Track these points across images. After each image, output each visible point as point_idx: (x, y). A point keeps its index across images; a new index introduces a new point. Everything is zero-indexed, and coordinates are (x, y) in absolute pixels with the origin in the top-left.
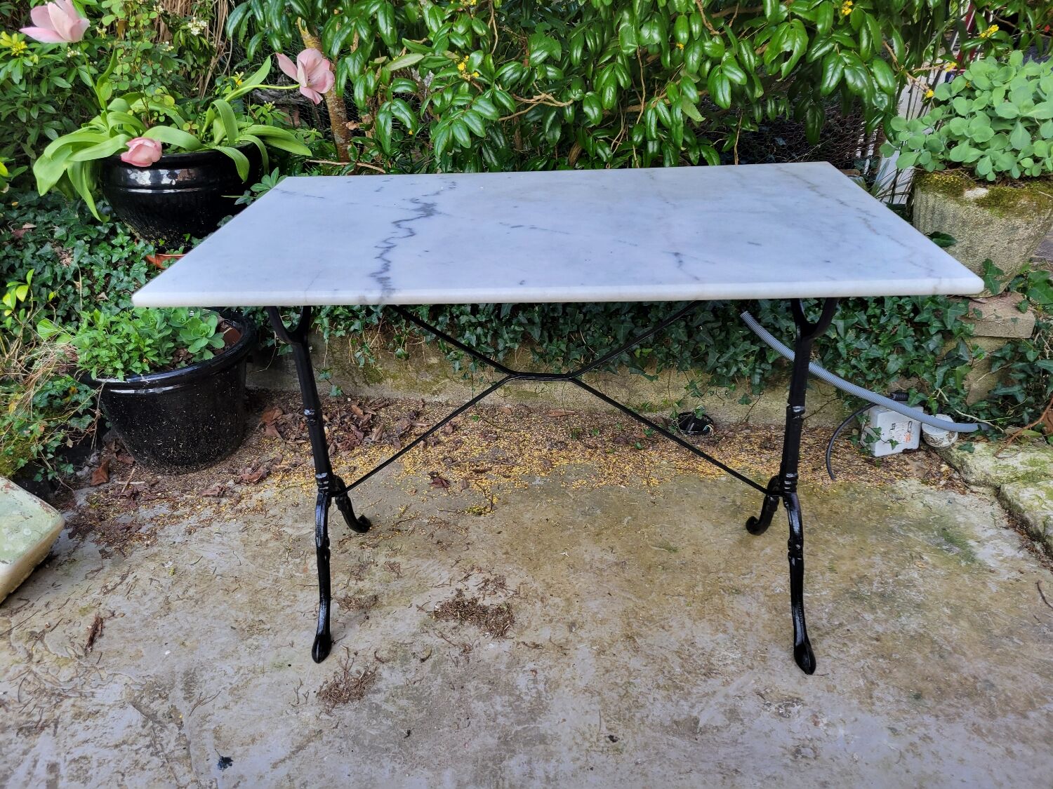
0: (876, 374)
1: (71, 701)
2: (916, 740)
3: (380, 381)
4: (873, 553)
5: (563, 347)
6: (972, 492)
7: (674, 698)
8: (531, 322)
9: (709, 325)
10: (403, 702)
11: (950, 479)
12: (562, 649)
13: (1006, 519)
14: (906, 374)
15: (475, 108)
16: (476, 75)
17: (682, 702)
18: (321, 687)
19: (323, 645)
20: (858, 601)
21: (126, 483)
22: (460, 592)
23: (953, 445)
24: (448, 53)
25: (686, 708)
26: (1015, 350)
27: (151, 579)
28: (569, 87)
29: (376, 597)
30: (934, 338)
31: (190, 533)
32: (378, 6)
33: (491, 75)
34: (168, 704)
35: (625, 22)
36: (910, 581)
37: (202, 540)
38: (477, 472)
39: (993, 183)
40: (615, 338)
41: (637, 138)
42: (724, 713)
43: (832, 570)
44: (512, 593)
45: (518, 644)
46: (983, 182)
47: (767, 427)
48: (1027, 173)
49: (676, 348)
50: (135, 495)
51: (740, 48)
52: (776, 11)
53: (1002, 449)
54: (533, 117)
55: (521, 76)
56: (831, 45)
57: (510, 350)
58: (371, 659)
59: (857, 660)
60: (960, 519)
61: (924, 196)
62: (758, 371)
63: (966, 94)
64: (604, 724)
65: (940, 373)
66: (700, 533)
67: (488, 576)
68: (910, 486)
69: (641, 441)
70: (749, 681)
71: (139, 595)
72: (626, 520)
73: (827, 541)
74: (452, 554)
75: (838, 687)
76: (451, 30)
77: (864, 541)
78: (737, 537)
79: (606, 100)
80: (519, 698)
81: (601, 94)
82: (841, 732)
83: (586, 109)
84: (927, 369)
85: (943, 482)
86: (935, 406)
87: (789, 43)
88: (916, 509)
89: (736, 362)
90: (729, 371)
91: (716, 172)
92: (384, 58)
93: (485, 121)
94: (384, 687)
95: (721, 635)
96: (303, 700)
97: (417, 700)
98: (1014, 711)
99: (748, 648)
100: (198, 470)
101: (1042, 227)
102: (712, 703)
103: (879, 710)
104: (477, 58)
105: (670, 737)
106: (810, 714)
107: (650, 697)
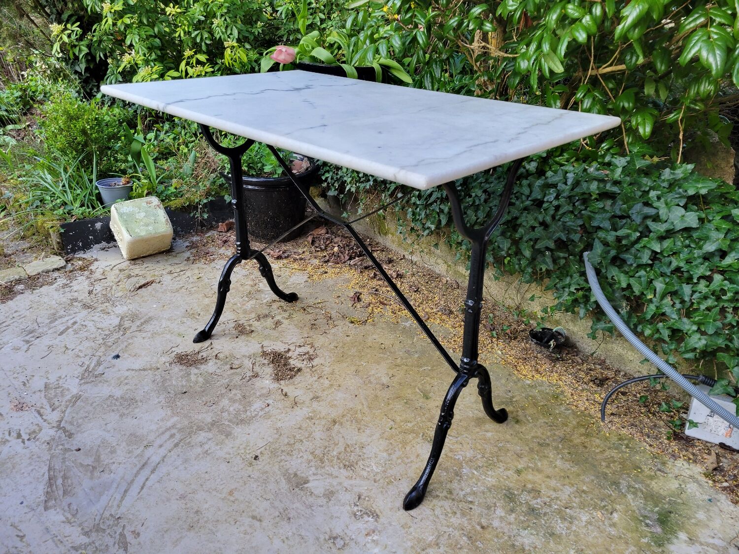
1: (108, 304)
7: (312, 464)
10: (201, 379)
12: (295, 404)
17: (313, 469)
18: (182, 352)
20: (507, 500)
21: (230, 236)
25: (311, 472)
27: (188, 277)
29: (252, 331)
34: (131, 324)
36: (573, 518)
38: (381, 303)
42: (327, 490)
43: (519, 472)
44: (310, 365)
45: (279, 389)
58: (214, 354)
59: (448, 526)
64: (262, 449)
67: (311, 351)
68: (687, 469)
70: (363, 487)
71: (177, 280)
73: (546, 456)
74: (311, 333)
75: (412, 529)
80: (246, 411)
88: (666, 486)
89: (569, 292)
94: (203, 369)
95: (385, 454)
96: (169, 353)
97: (207, 382)
99: (389, 471)
102: (328, 480)
104: (398, 4)
105: (282, 478)
106: (372, 528)
107: (301, 454)
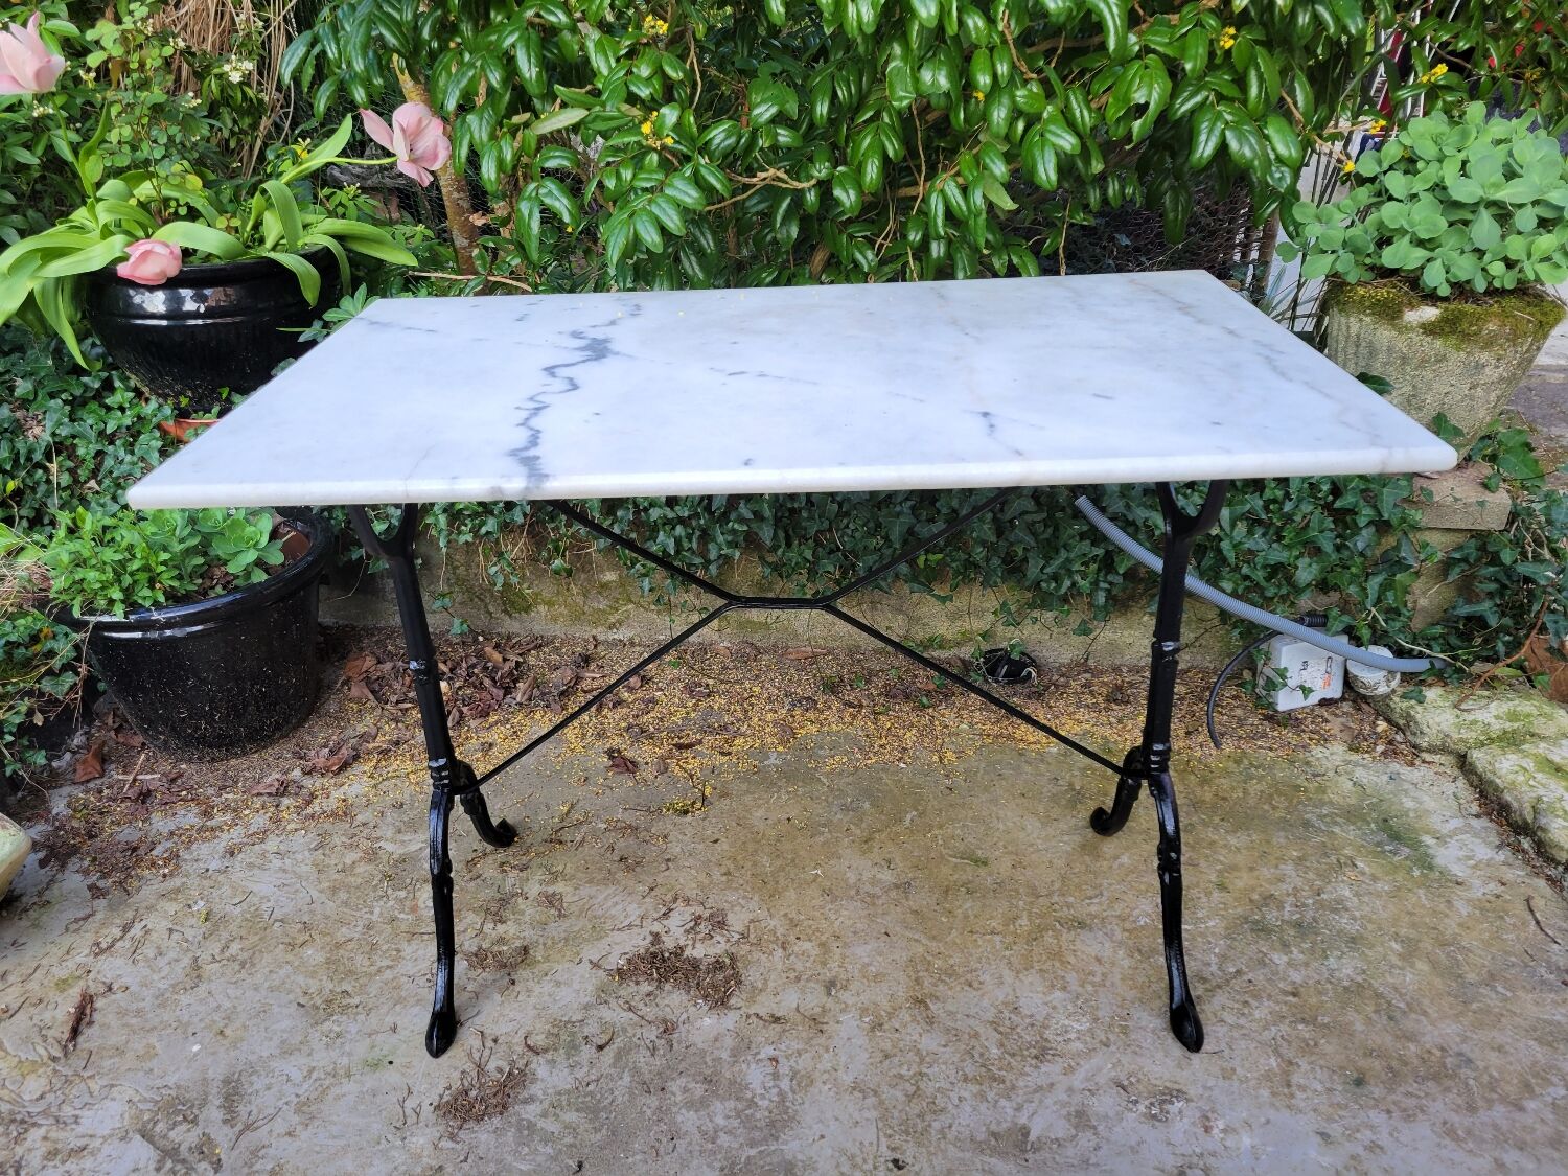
0: (1279, 587)
1: (42, 1131)
2: (1360, 1150)
3: (527, 609)
4: (1281, 859)
5: (808, 554)
6: (1424, 762)
7: (991, 1095)
8: (758, 516)
9: (1029, 518)
10: (571, 1116)
11: (1391, 743)
12: (816, 1023)
13: (1476, 803)
14: (1323, 586)
15: (668, 191)
16: (669, 142)
17: (1003, 1102)
18: (441, 1097)
19: (444, 1029)
20: (1262, 935)
21: (131, 778)
22: (656, 937)
23: (1394, 691)
24: (625, 107)
25: (1009, 1111)
26: (1482, 548)
27: (171, 930)
28: (811, 159)
29: (525, 950)
30: (1364, 532)
31: (232, 854)
32: (516, 36)
33: (693, 140)
34: (198, 1131)
35: (896, 60)
36: (1339, 901)
37: (251, 866)
38: (680, 747)
39: (1445, 299)
40: (886, 538)
41: (915, 236)
42: (1068, 1117)
43: (1222, 887)
44: (737, 936)
45: (748, 1017)
46: (1432, 297)
47: (1117, 670)
48: (1497, 284)
49: (979, 553)
50: (145, 796)
51: (1067, 99)
52: (1122, 42)
53: (1467, 697)
54: (755, 206)
55: (738, 142)
56: (1205, 93)
57: (726, 560)
58: (520, 1049)
59: (1265, 1028)
60: (1409, 804)
61: (1343, 320)
62: (1102, 585)
63: (1403, 166)
64: (883, 1140)
65: (1373, 585)
66: (1022, 835)
67: (699, 910)
68: (1331, 756)
69: (928, 694)
70: (1103, 1066)
71: (151, 955)
72: (909, 817)
73: (1212, 843)
74: (643, 877)
75: (1238, 1070)
76: (630, 72)
77: (1268, 842)
78: (1077, 839)
79: (868, 179)
80: (752, 1103)
81: (860, 170)
82: (1246, 1141)
83: (838, 192)
84: (1354, 578)
85: (1380, 748)
86: (1366, 633)
87: (1144, 91)
88: (1342, 790)
89: (1070, 573)
90: (1059, 586)
91: (1032, 286)
92: (527, 115)
93: (685, 211)
94: (540, 1093)
95: (1058, 994)
96: (412, 1119)
97: (593, 1111)
98: (1504, 1100)
99: (1100, 1014)
100: (244, 753)
101: (1519, 364)
102: (1049, 1101)
103: (1303, 1104)
104: (670, 115)
105: (986, 1159)
106: (1198, 1115)
107: (954, 1096)
